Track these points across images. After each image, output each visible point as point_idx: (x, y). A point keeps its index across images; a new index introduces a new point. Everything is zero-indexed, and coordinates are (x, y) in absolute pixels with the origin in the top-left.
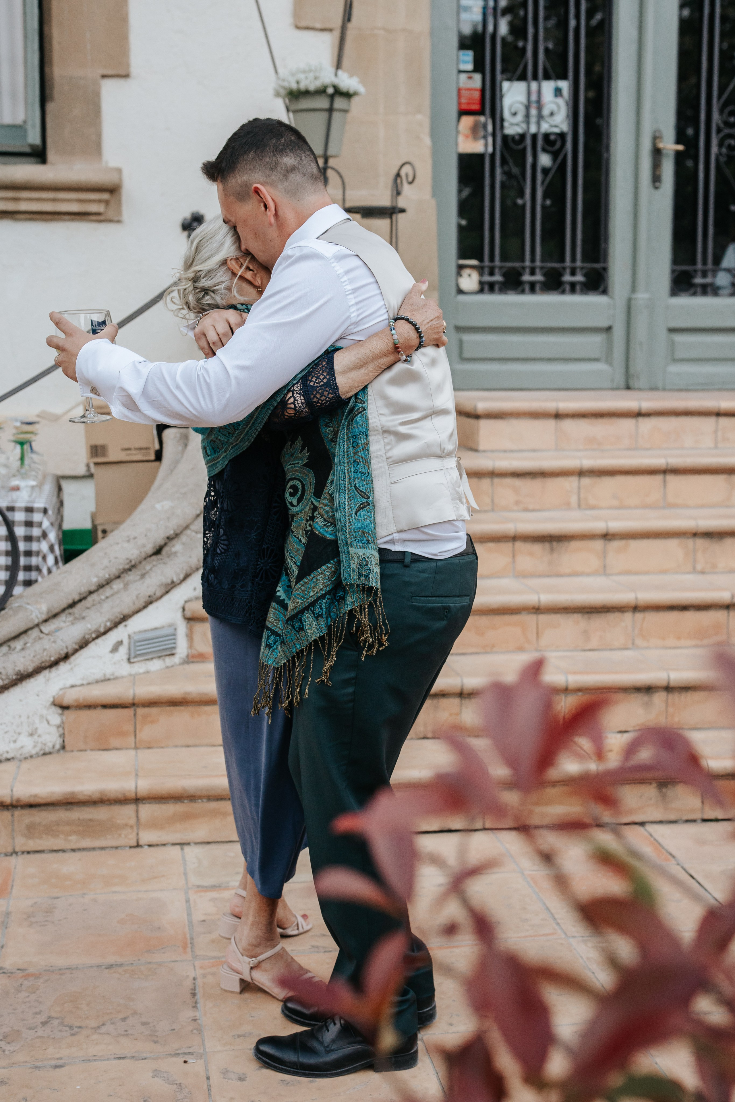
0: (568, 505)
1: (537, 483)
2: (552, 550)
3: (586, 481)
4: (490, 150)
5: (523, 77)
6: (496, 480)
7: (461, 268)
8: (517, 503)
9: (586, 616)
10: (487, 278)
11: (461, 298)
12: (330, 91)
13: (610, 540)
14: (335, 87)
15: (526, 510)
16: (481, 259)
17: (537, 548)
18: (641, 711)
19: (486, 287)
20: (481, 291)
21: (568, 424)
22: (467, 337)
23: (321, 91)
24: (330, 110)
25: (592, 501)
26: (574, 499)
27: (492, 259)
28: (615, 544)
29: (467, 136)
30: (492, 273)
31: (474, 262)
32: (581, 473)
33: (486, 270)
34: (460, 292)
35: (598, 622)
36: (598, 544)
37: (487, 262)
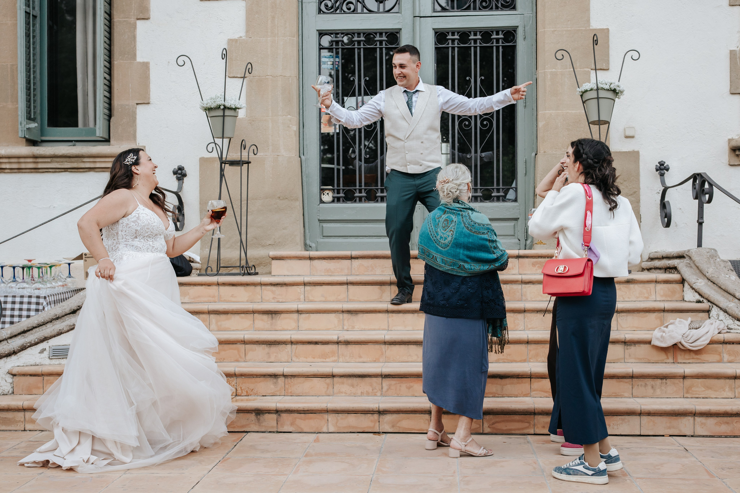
0: (299, 300)
1: (284, 288)
2: (272, 318)
3: (308, 288)
4: (338, 131)
5: (353, 95)
6: (263, 287)
7: (322, 190)
8: (274, 298)
9: (269, 346)
10: (336, 195)
11: (322, 205)
12: (222, 107)
13: (301, 314)
14: (224, 105)
15: (278, 302)
16: (333, 186)
17: (265, 317)
18: (272, 386)
19: (336, 199)
20: (333, 201)
21: (316, 262)
22: (325, 225)
23: (218, 107)
24: (224, 116)
25: (311, 298)
26: (302, 297)
27: (338, 185)
28: (303, 316)
29: (326, 125)
30: (338, 193)
31: (330, 187)
32: (305, 284)
33: (336, 191)
34: (322, 202)
35: (274, 349)
36: (295, 316)
37: (336, 187)
